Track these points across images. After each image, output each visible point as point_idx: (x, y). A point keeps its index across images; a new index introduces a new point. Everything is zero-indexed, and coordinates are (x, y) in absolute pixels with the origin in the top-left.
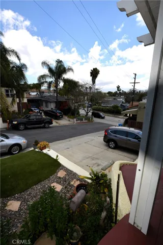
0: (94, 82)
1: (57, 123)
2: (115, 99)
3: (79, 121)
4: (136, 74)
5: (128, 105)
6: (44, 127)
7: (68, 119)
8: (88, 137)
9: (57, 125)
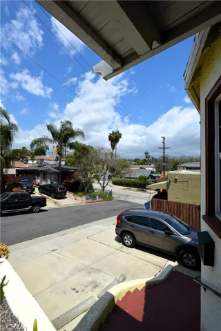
0: (113, 147)
1: (55, 203)
2: (141, 168)
3: (90, 200)
4: (164, 138)
5: (159, 175)
6: (31, 211)
7: (74, 197)
8: (96, 226)
9: (56, 206)
